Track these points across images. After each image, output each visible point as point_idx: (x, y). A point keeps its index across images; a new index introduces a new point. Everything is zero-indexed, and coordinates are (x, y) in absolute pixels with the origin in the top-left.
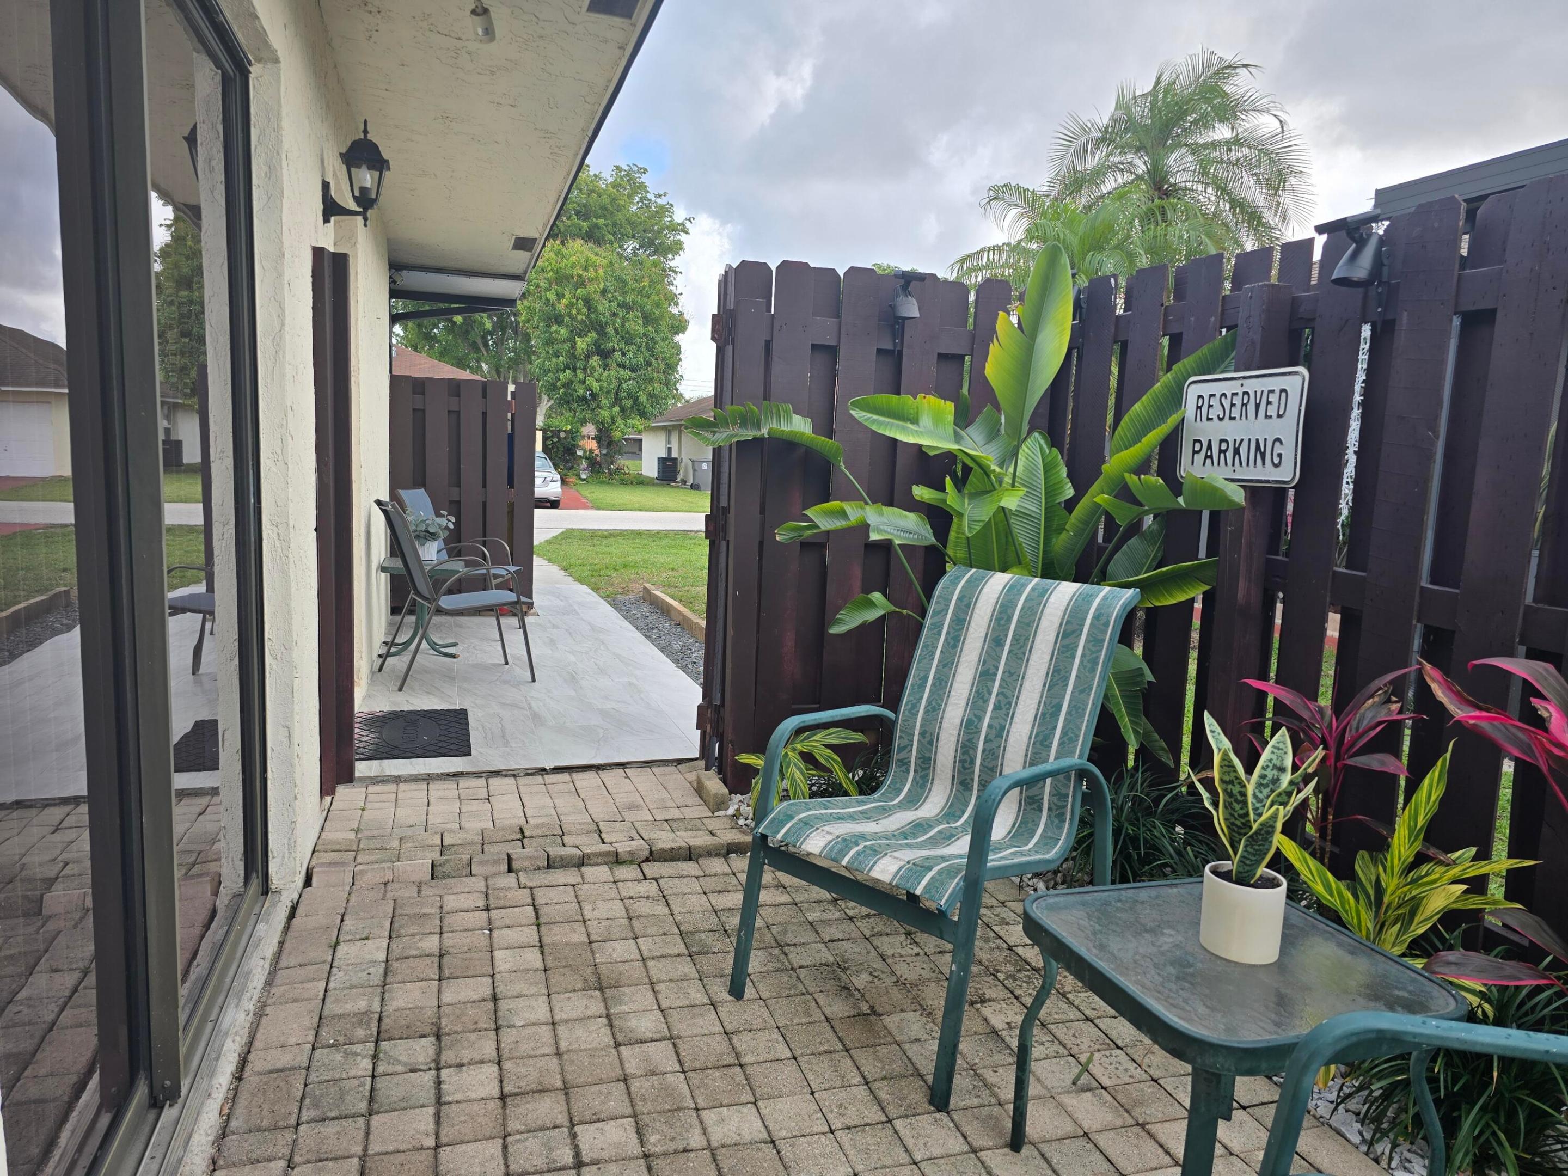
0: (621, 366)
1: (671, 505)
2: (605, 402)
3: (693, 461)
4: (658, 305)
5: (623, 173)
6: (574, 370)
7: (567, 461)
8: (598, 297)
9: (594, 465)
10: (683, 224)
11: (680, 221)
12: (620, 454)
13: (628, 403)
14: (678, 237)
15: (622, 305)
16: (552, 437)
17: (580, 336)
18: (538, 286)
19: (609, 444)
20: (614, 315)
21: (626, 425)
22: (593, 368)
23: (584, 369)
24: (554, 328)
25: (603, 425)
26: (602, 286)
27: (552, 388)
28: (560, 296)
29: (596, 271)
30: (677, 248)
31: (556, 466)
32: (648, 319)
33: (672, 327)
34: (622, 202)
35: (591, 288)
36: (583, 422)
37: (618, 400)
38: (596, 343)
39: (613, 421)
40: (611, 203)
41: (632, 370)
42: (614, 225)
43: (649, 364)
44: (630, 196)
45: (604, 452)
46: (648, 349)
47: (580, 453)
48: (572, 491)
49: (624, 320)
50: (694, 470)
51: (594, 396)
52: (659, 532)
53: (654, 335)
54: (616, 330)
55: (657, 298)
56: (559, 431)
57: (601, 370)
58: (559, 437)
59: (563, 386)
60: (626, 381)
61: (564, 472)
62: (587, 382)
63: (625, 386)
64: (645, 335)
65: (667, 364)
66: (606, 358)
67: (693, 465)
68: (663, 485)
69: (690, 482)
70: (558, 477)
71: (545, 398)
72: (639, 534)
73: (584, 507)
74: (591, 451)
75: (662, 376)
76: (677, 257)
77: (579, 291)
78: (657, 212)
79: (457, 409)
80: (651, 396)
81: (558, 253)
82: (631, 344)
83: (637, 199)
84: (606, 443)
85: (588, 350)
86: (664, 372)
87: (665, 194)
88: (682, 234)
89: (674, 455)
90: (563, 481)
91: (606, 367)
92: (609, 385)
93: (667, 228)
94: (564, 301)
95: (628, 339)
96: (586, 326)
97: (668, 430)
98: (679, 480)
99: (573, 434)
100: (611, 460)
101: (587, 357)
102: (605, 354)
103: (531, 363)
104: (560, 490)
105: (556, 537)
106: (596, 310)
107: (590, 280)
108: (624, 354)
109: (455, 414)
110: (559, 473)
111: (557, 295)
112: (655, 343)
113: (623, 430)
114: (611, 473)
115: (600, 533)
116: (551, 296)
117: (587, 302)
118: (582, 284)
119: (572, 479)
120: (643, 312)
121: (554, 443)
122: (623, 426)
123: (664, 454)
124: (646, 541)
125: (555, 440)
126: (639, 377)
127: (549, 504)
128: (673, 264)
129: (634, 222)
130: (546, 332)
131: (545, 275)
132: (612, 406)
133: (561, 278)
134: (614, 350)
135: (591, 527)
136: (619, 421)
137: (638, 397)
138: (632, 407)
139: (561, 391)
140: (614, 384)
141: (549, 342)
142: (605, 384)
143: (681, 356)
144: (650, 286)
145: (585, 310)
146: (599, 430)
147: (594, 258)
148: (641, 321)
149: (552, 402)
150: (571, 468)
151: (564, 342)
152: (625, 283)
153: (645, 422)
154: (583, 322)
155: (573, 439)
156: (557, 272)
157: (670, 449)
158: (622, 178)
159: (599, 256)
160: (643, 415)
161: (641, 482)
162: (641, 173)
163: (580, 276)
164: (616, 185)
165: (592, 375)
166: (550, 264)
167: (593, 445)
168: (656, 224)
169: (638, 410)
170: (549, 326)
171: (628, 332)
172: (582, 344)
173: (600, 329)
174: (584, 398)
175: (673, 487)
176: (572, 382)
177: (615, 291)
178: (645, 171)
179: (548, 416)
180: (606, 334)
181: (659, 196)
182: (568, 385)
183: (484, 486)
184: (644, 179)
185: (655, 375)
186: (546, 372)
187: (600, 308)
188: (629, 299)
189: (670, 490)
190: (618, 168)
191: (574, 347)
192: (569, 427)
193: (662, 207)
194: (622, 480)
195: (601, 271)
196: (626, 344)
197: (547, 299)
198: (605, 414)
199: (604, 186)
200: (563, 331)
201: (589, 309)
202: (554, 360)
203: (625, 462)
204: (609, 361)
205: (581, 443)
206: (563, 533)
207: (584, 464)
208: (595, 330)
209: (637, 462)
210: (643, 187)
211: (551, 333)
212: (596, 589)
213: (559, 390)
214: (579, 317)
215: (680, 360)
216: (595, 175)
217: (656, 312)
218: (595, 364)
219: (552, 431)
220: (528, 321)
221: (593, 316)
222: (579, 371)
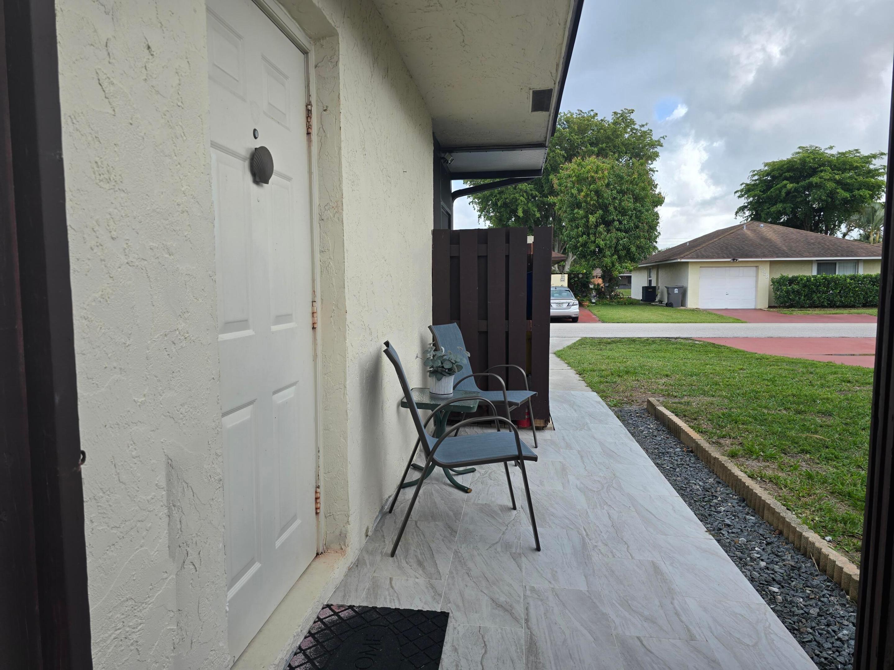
0: (618, 230)
1: (653, 317)
2: (608, 253)
3: (668, 288)
4: (644, 189)
5: (619, 115)
6: (588, 235)
7: (583, 292)
8: (604, 188)
9: (600, 294)
10: (659, 141)
11: (657, 139)
12: (618, 286)
13: (623, 253)
14: (656, 149)
15: (620, 192)
16: (574, 277)
17: (592, 214)
18: (566, 187)
19: (610, 281)
20: (615, 198)
21: (621, 267)
22: (601, 233)
23: (595, 234)
24: (576, 211)
25: (606, 268)
26: (606, 181)
27: (575, 247)
28: (580, 191)
29: (603, 173)
30: (654, 157)
31: (576, 296)
32: (637, 199)
33: (653, 202)
34: (619, 133)
35: (599, 183)
36: (594, 267)
37: (616, 251)
38: (602, 217)
39: (613, 265)
40: (612, 135)
41: (626, 232)
42: (615, 147)
43: (637, 227)
44: (625, 129)
45: (607, 285)
46: (637, 217)
47: (591, 286)
48: (586, 311)
49: (621, 201)
50: (668, 294)
51: (601, 250)
52: (648, 339)
53: (641, 208)
54: (615, 208)
55: (643, 185)
56: (578, 274)
57: (606, 233)
58: (578, 277)
59: (581, 246)
60: (622, 239)
61: (580, 299)
62: (597, 242)
63: (621, 242)
64: (635, 209)
65: (650, 226)
66: (609, 226)
67: (668, 291)
68: (646, 305)
69: (666, 301)
70: (577, 302)
71: (570, 254)
72: (633, 341)
73: (594, 321)
74: (598, 285)
75: (646, 234)
76: (654, 162)
77: (592, 186)
78: (641, 136)
79: (486, 255)
80: (638, 247)
81: (579, 165)
82: (626, 215)
83: (629, 130)
84: (608, 279)
85: (596, 222)
86: (647, 232)
87: (646, 124)
88: (658, 147)
89: (654, 284)
90: (581, 305)
91: (608, 231)
92: (611, 242)
93: (648, 144)
94: (583, 194)
95: (623, 212)
96: (596, 207)
97: (649, 269)
98: (657, 300)
99: (588, 276)
100: (610, 289)
101: (596, 226)
102: (608, 224)
103: (563, 235)
104: (578, 310)
105: (575, 344)
106: (603, 196)
107: (599, 179)
108: (620, 223)
109: (483, 259)
110: (578, 300)
111: (578, 190)
112: (642, 213)
113: (619, 272)
114: (611, 298)
115: (605, 340)
116: (574, 191)
117: (598, 193)
118: (594, 181)
119: (587, 303)
120: (633, 195)
121: (575, 281)
122: (619, 268)
123: (646, 284)
124: (638, 346)
125: (576, 279)
126: (630, 235)
127: (571, 320)
128: (651, 166)
129: (626, 144)
130: (571, 214)
131: (571, 179)
132: (613, 255)
133: (581, 180)
134: (614, 220)
135: (598, 336)
136: (617, 265)
137: (630, 249)
138: (626, 255)
139: (580, 249)
140: (614, 241)
141: (573, 220)
142: (608, 242)
143: (659, 221)
144: (638, 178)
145: (595, 198)
146: (604, 271)
147: (602, 165)
148: (632, 200)
149: (575, 257)
150: (586, 296)
151: (582, 218)
152: (622, 178)
153: (634, 264)
154: (594, 205)
155: (587, 278)
156: (578, 176)
157: (650, 281)
158: (618, 118)
159: (605, 164)
160: (633, 259)
161: (632, 303)
162: (630, 113)
163: (592, 177)
164: (615, 123)
165: (599, 237)
166: (574, 172)
167: (600, 281)
168: (641, 143)
169: (630, 257)
170: (573, 210)
171: (623, 209)
172: (592, 219)
173: (605, 208)
174: (594, 251)
175: (653, 305)
176: (587, 243)
177: (615, 183)
178: (633, 111)
179: (572, 265)
180: (608, 211)
181: (643, 126)
182: (584, 245)
183: (507, 318)
184: (632, 116)
185: (642, 234)
186: (571, 238)
187: (605, 195)
188: (624, 187)
189: (652, 308)
190: (615, 113)
191: (588, 221)
192: (585, 271)
193: (645, 132)
194: (618, 302)
195: (606, 173)
196: (622, 216)
197: (572, 194)
198: (607, 261)
199: (607, 125)
200: (581, 212)
201: (598, 197)
202: (576, 230)
203: (620, 291)
204: (611, 228)
205: (592, 280)
206: (579, 340)
207: (594, 293)
208: (602, 209)
209: (627, 290)
210: (633, 122)
211: (574, 214)
212: (604, 397)
213: (579, 248)
214: (592, 202)
215: (658, 223)
216: (602, 120)
217: (643, 194)
218: (602, 230)
219: (574, 274)
220: (560, 208)
221: (600, 201)
222: (591, 236)
